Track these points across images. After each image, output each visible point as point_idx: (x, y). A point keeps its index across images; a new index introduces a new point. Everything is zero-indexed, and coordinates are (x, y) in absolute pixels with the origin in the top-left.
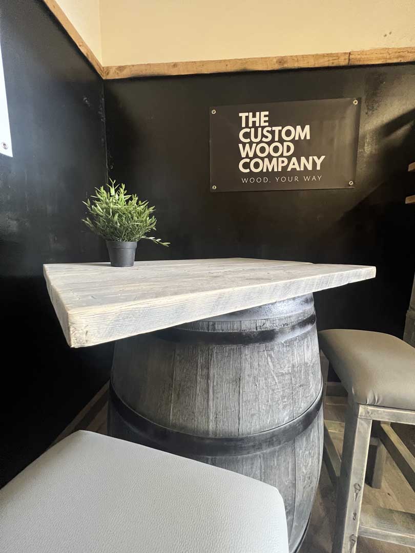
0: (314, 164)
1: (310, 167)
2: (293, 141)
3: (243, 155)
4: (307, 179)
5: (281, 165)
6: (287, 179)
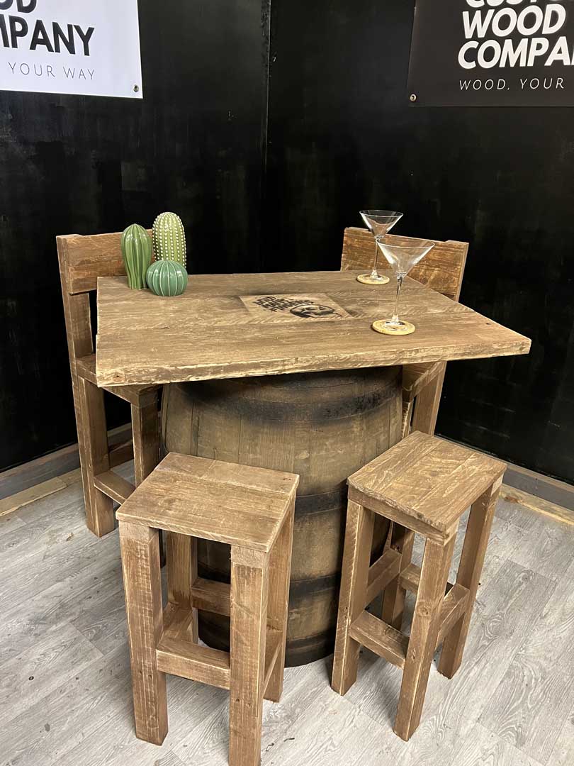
3: (468, 34)
5: (534, 53)
6: (541, 83)
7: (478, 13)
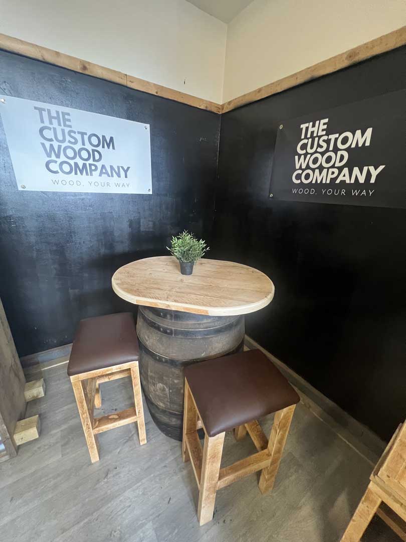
0: (369, 175)
1: (362, 180)
2: (348, 150)
3: (297, 167)
4: (355, 193)
5: (330, 176)
6: (333, 192)
7: (303, 156)
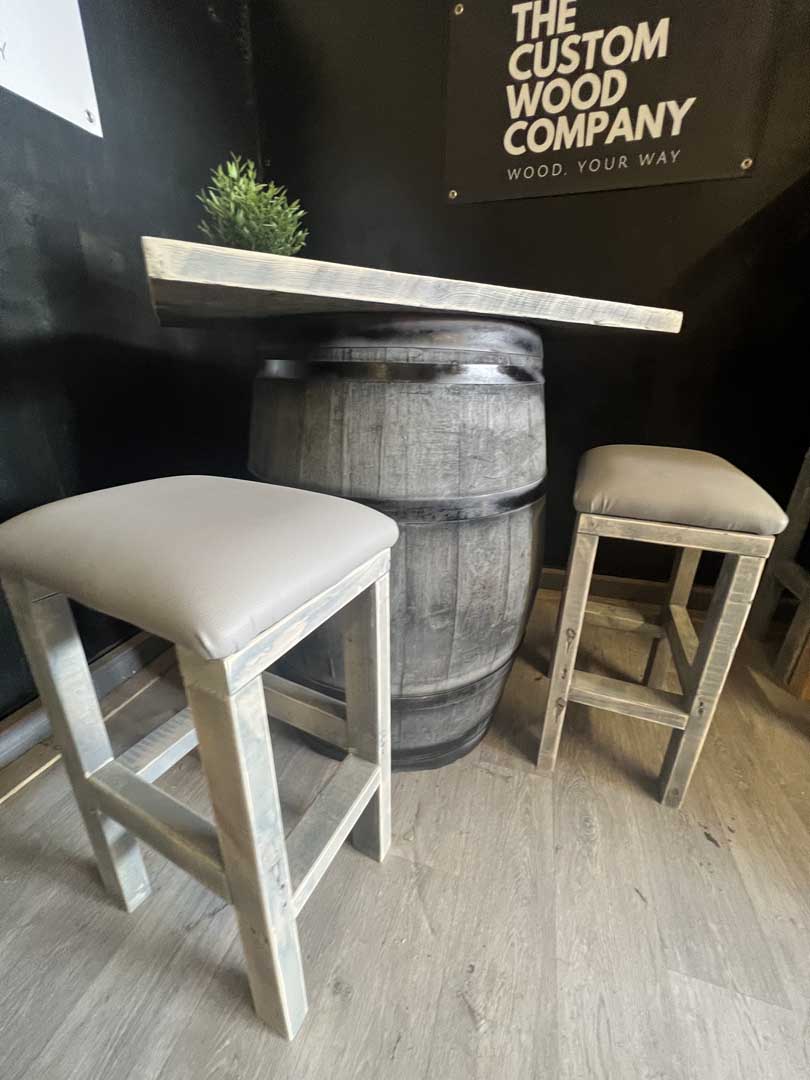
0: (668, 121)
1: (656, 132)
2: (625, 66)
3: (515, 113)
4: (646, 160)
5: (593, 130)
6: (603, 165)
7: (525, 88)
